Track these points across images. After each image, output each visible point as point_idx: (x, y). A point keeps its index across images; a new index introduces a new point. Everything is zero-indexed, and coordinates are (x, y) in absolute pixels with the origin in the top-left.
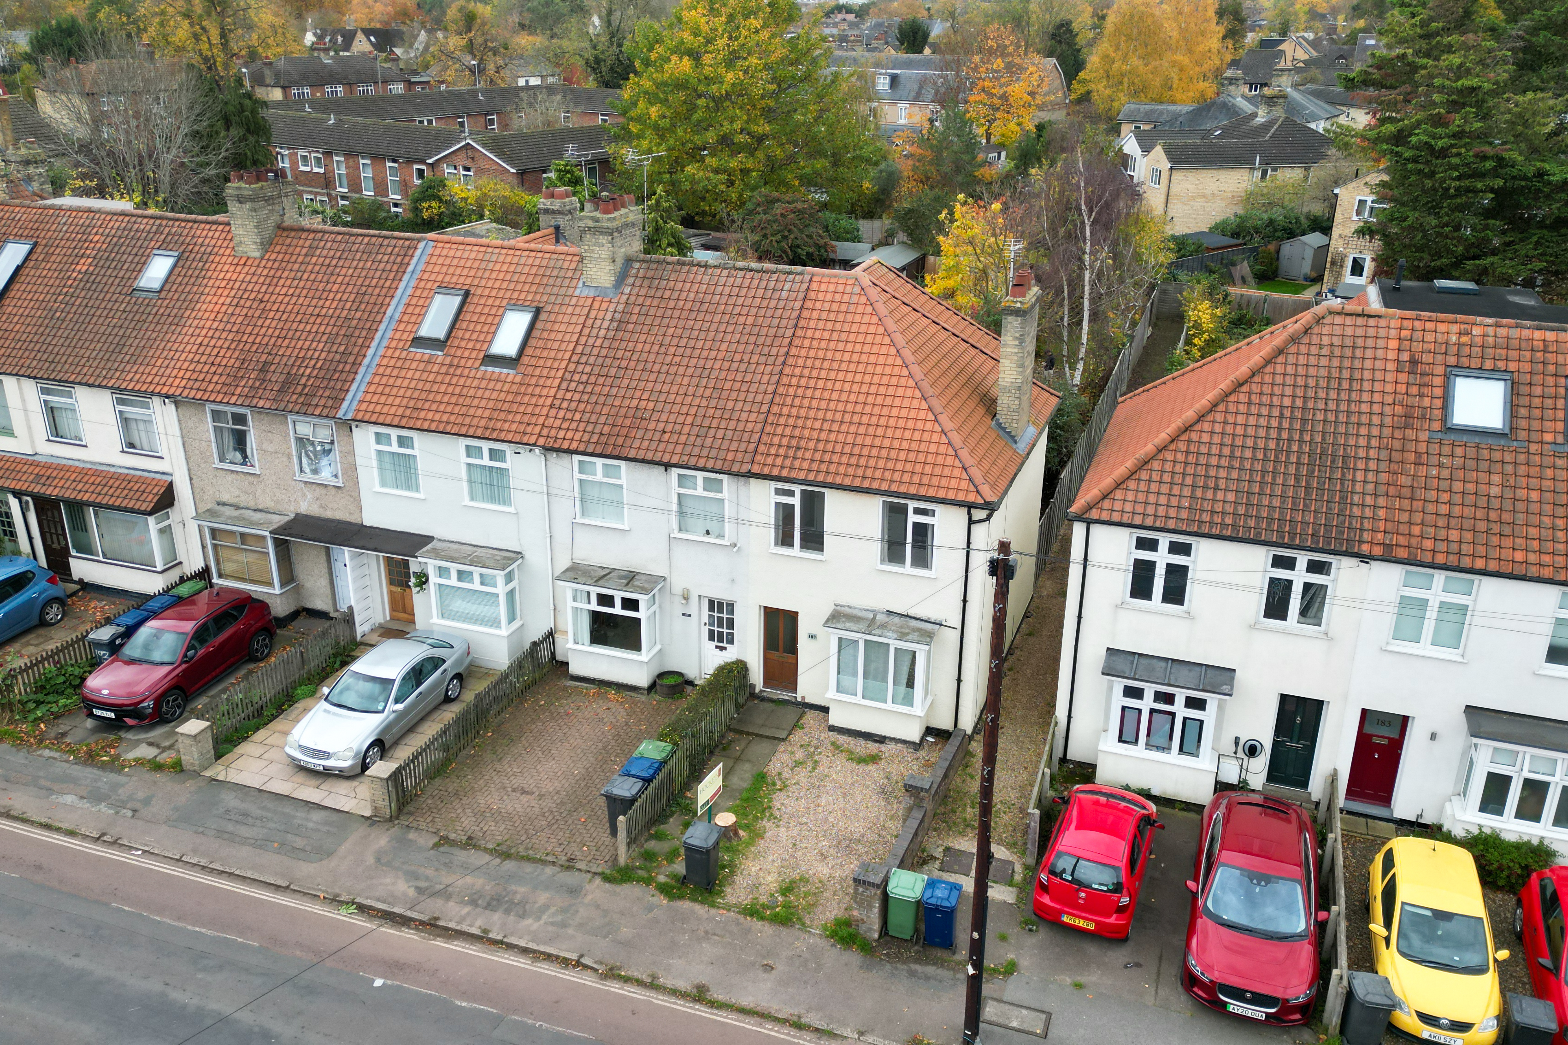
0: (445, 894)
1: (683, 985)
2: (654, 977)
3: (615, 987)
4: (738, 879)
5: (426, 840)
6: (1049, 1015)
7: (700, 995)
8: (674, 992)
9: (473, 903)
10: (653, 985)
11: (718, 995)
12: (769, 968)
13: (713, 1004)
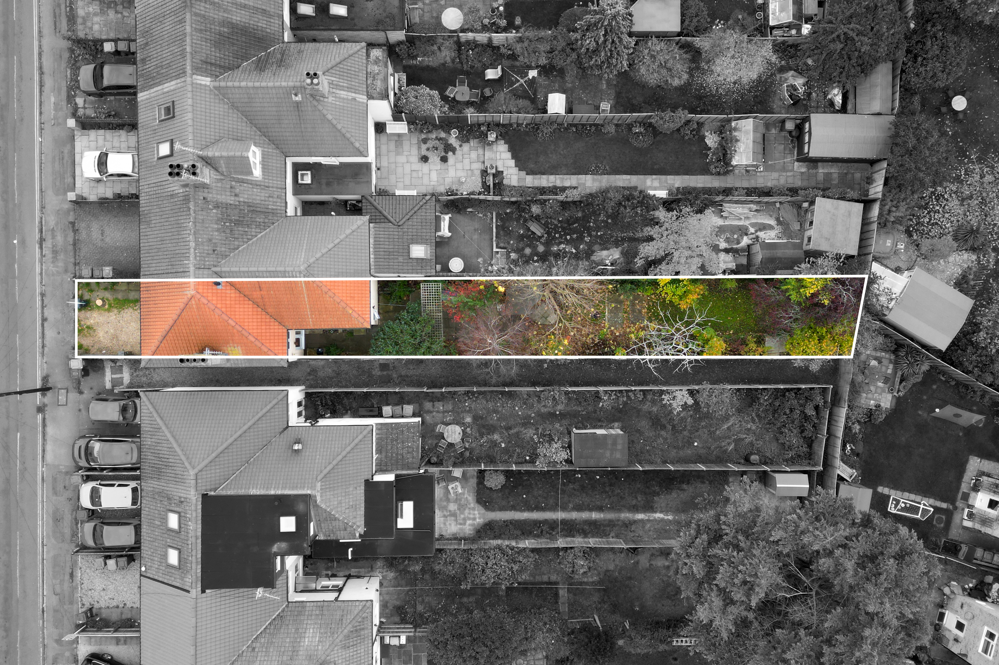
0: (53, 237)
1: (46, 314)
2: (46, 306)
3: (38, 298)
4: (89, 312)
5: (71, 219)
6: (66, 405)
7: (44, 320)
8: (43, 313)
9: (53, 246)
10: (43, 307)
11: (46, 324)
12: (59, 333)
13: (43, 325)
